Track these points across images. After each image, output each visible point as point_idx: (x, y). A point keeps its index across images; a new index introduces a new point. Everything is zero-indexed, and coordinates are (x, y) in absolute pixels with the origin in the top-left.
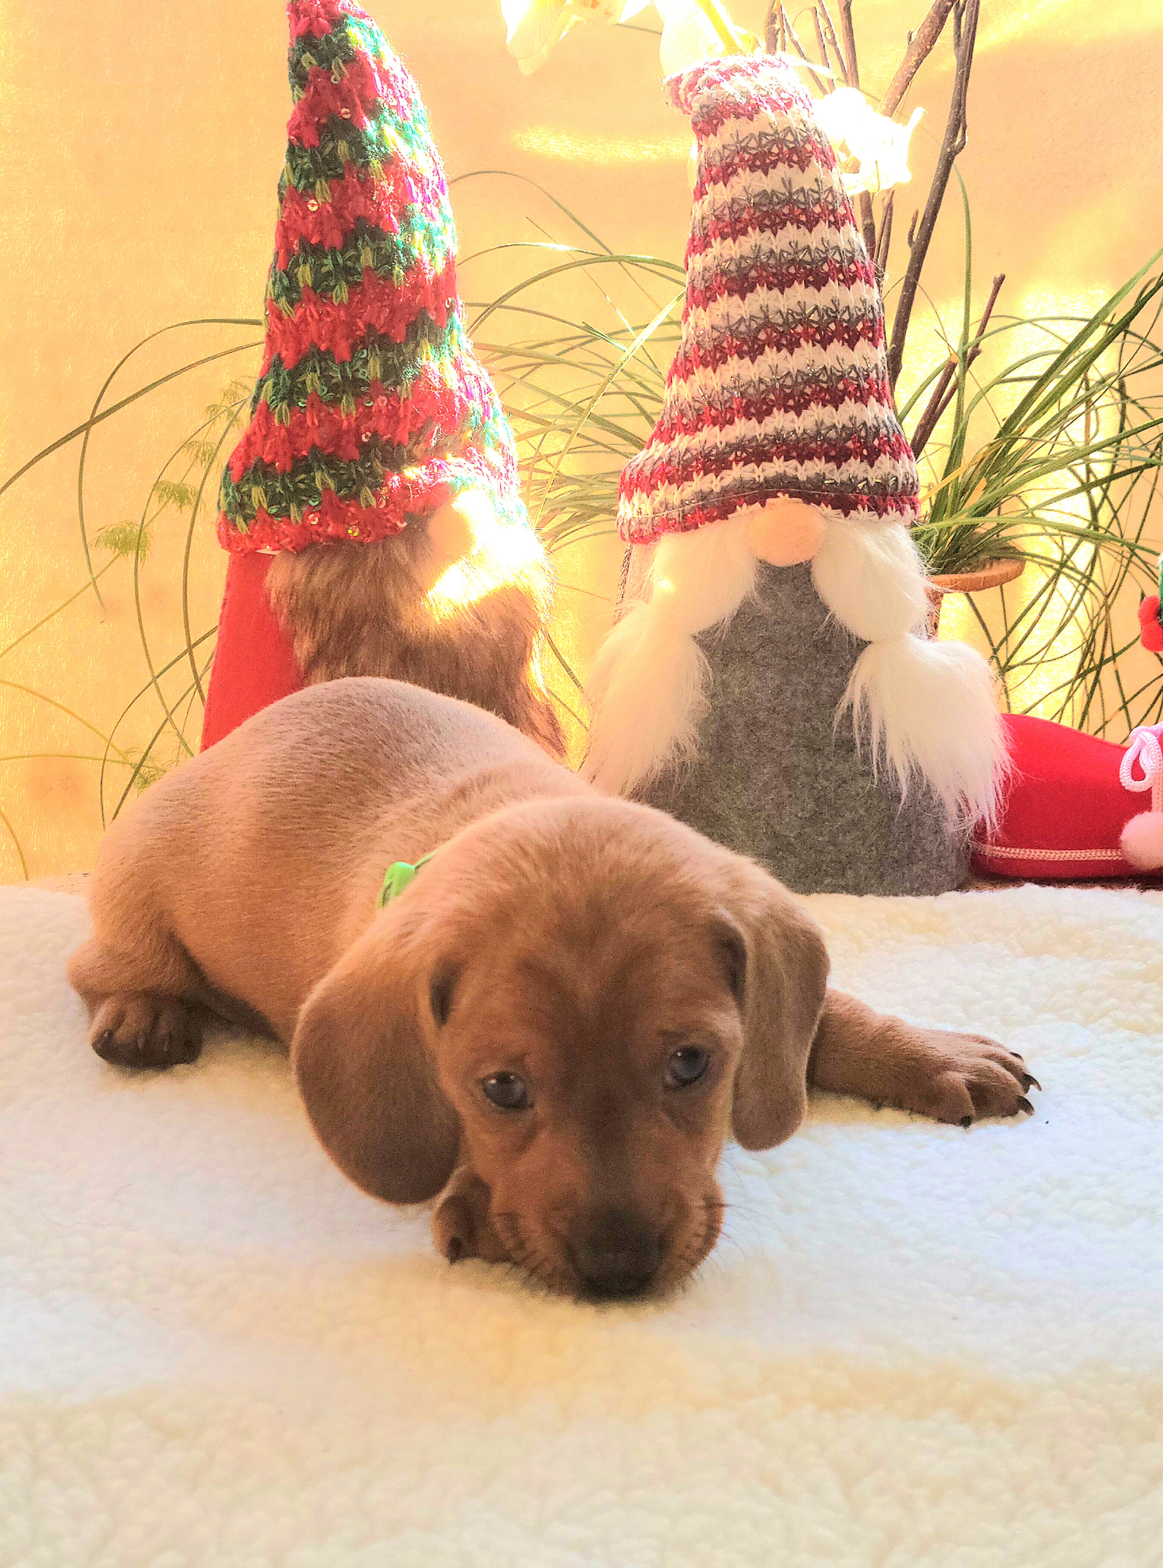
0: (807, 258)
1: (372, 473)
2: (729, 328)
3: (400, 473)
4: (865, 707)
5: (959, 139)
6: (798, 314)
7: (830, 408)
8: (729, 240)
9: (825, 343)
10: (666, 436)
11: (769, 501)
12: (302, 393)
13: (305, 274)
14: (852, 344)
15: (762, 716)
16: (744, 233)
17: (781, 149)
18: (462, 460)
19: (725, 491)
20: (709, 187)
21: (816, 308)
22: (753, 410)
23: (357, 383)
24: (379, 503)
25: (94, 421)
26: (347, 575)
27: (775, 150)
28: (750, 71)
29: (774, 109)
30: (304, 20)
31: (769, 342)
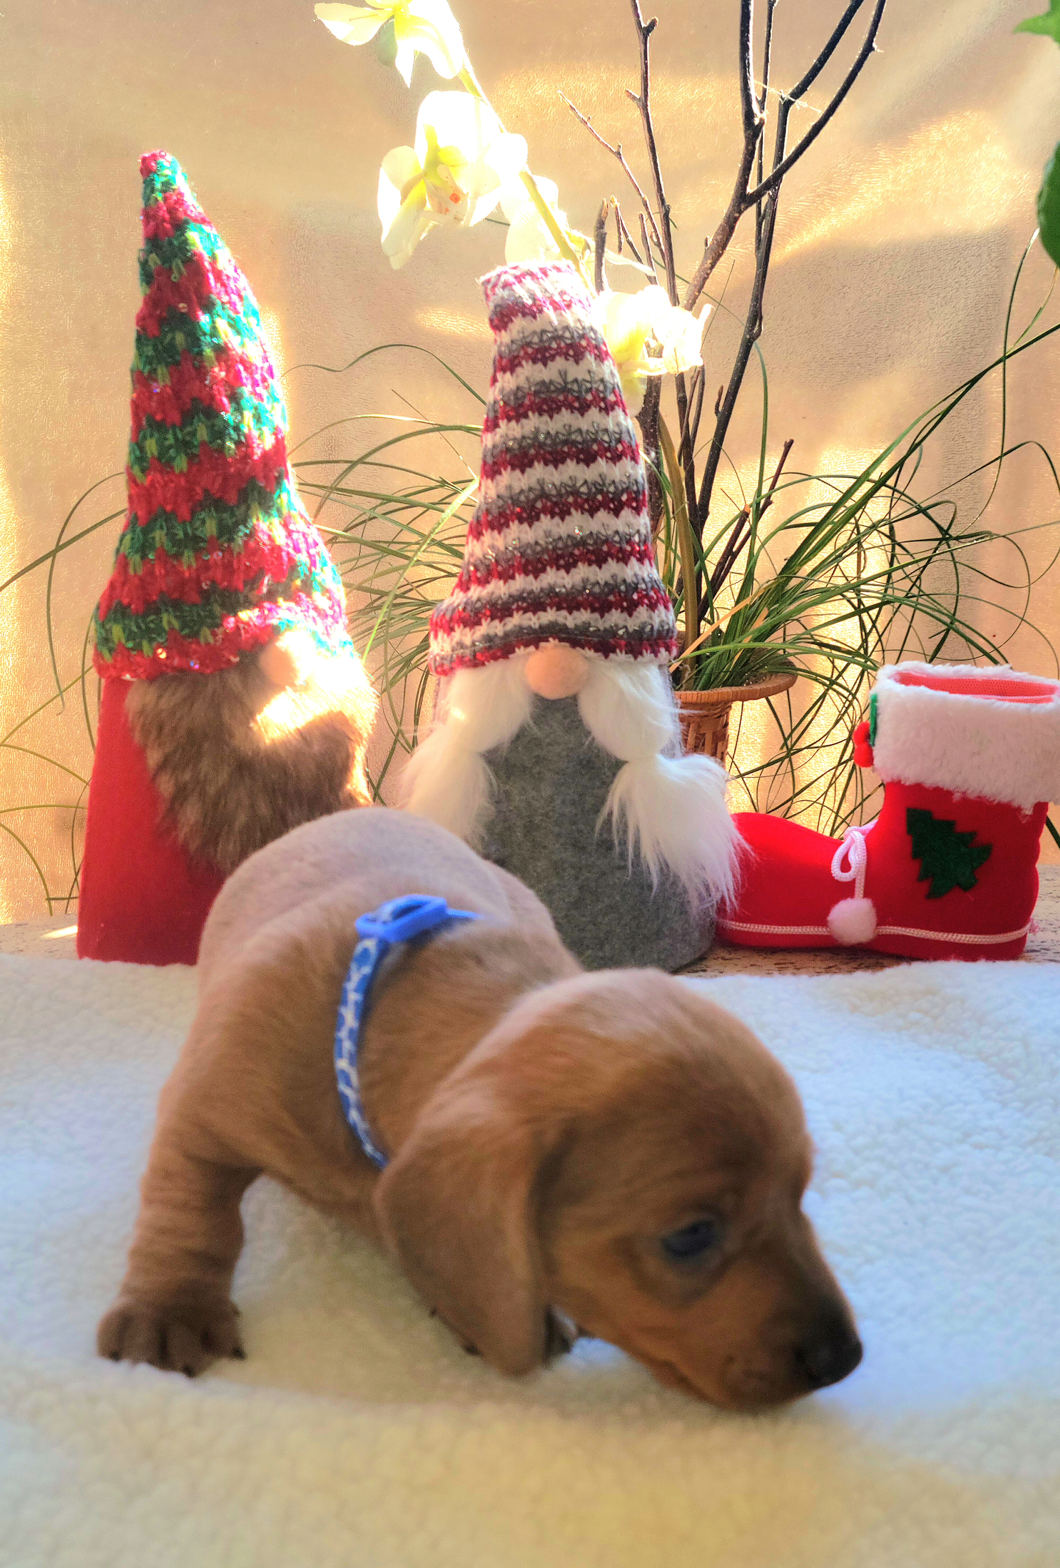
0: (579, 439)
1: (212, 615)
2: (511, 498)
3: (236, 615)
4: (623, 814)
5: (756, 328)
6: (569, 487)
7: (595, 567)
8: (513, 423)
9: (592, 512)
10: (464, 587)
11: (542, 644)
12: (152, 547)
13: (152, 446)
14: (617, 512)
15: (537, 819)
16: (526, 416)
17: (559, 345)
18: (292, 604)
19: (506, 635)
20: (499, 376)
21: (586, 482)
22: (530, 568)
23: (196, 539)
24: (216, 641)
25: (59, 548)
26: (189, 700)
27: (554, 345)
28: (540, 275)
29: (555, 309)
30: (152, 223)
31: (545, 510)
